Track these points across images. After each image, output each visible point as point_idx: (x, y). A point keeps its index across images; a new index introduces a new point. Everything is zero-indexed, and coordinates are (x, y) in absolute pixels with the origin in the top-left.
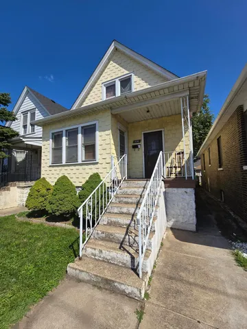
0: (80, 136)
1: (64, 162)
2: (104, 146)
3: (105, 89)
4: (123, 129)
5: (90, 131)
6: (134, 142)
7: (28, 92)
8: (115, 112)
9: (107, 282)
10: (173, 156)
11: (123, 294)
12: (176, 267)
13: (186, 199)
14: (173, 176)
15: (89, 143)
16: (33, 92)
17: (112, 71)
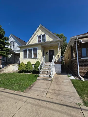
0: (32, 51)
1: (28, 58)
2: (39, 54)
3: (38, 37)
4: (44, 49)
5: (35, 50)
6: (46, 52)
7: (12, 35)
8: (42, 45)
9: (46, 79)
10: (56, 56)
11: (49, 80)
12: (57, 77)
13: (59, 66)
14: (56, 61)
15: (35, 53)
16: (14, 36)
17: (40, 32)
